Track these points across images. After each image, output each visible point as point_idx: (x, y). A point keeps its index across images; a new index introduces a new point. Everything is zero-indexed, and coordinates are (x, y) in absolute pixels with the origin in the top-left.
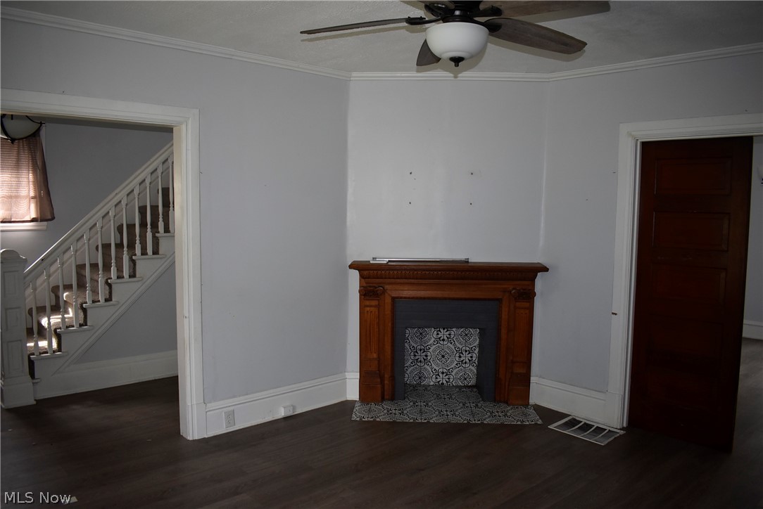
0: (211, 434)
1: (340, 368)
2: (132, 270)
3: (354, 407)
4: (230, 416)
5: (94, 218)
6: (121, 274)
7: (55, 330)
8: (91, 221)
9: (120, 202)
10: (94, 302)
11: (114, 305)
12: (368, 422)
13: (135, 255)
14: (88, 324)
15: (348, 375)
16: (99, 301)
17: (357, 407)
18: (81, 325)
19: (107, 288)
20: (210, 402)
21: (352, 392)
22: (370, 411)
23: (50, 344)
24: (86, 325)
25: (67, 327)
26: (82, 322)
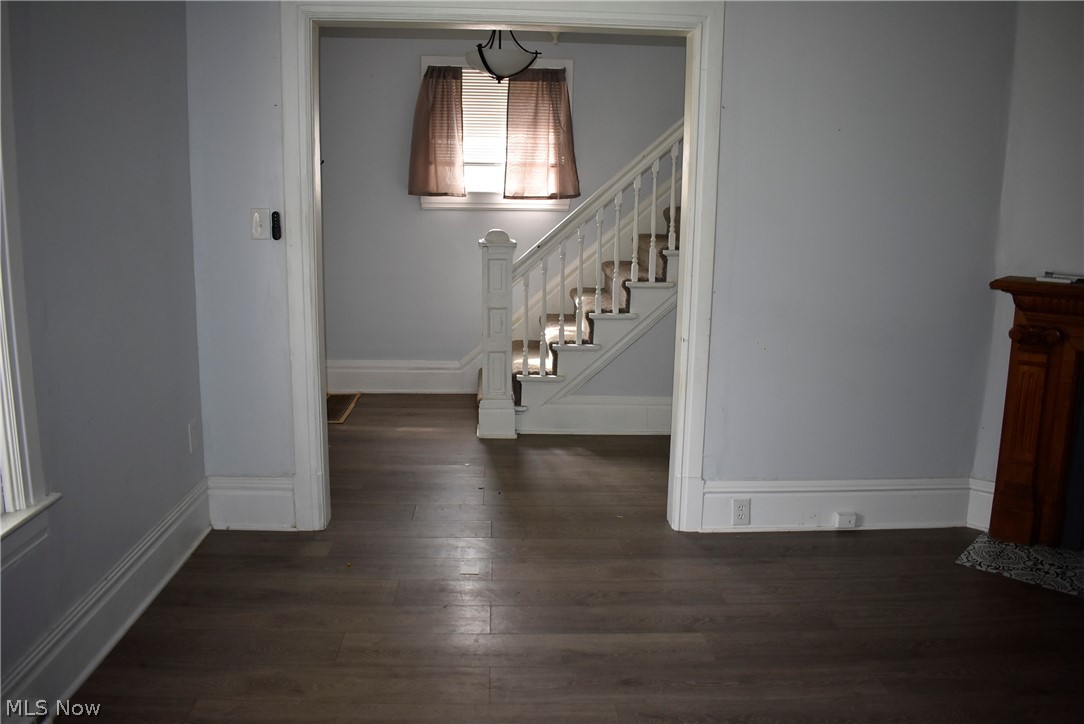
0: (708, 528)
1: (959, 467)
2: (661, 271)
3: (972, 542)
4: (744, 509)
5: (612, 190)
6: (643, 275)
7: (551, 344)
8: (606, 195)
9: (650, 168)
10: (603, 311)
11: (632, 319)
12: (986, 573)
13: (667, 248)
14: (594, 342)
15: (973, 483)
16: (611, 311)
17: (980, 543)
18: (584, 342)
19: (624, 293)
20: (712, 479)
21: (978, 515)
22: (999, 555)
23: (543, 364)
24: (592, 343)
25: (566, 342)
26: (587, 338)
